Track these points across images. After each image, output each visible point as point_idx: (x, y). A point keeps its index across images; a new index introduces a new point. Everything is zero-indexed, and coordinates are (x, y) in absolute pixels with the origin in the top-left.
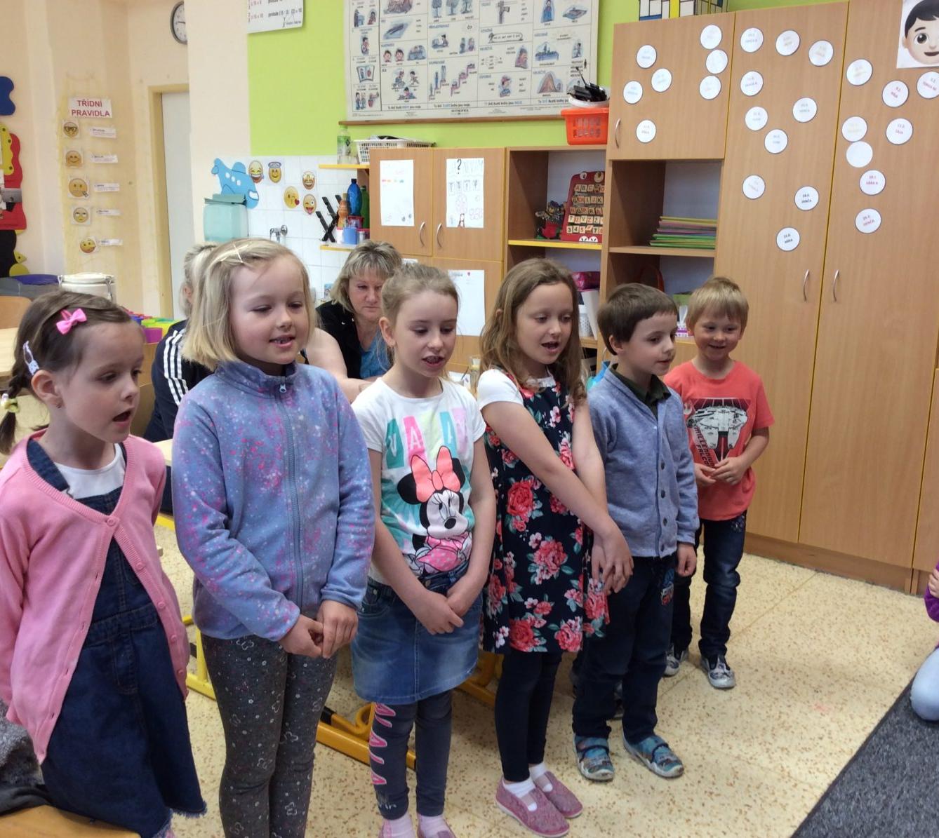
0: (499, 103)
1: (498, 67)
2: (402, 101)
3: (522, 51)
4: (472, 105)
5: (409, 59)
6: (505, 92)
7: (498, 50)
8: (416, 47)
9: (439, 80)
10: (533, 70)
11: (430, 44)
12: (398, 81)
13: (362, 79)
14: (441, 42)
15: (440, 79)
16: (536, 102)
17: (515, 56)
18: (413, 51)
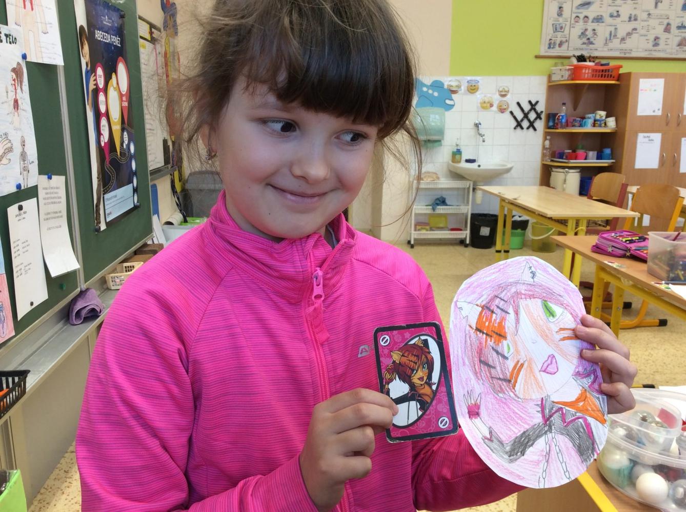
0: (651, 50)
1: (652, 32)
2: (584, 46)
3: (668, 24)
4: (634, 50)
5: (593, 22)
6: (656, 45)
7: (653, 22)
8: (598, 16)
9: (612, 36)
10: (675, 34)
11: (608, 14)
12: (583, 34)
13: (556, 30)
14: (615, 14)
15: (613, 34)
16: (675, 51)
17: (663, 27)
18: (596, 17)
